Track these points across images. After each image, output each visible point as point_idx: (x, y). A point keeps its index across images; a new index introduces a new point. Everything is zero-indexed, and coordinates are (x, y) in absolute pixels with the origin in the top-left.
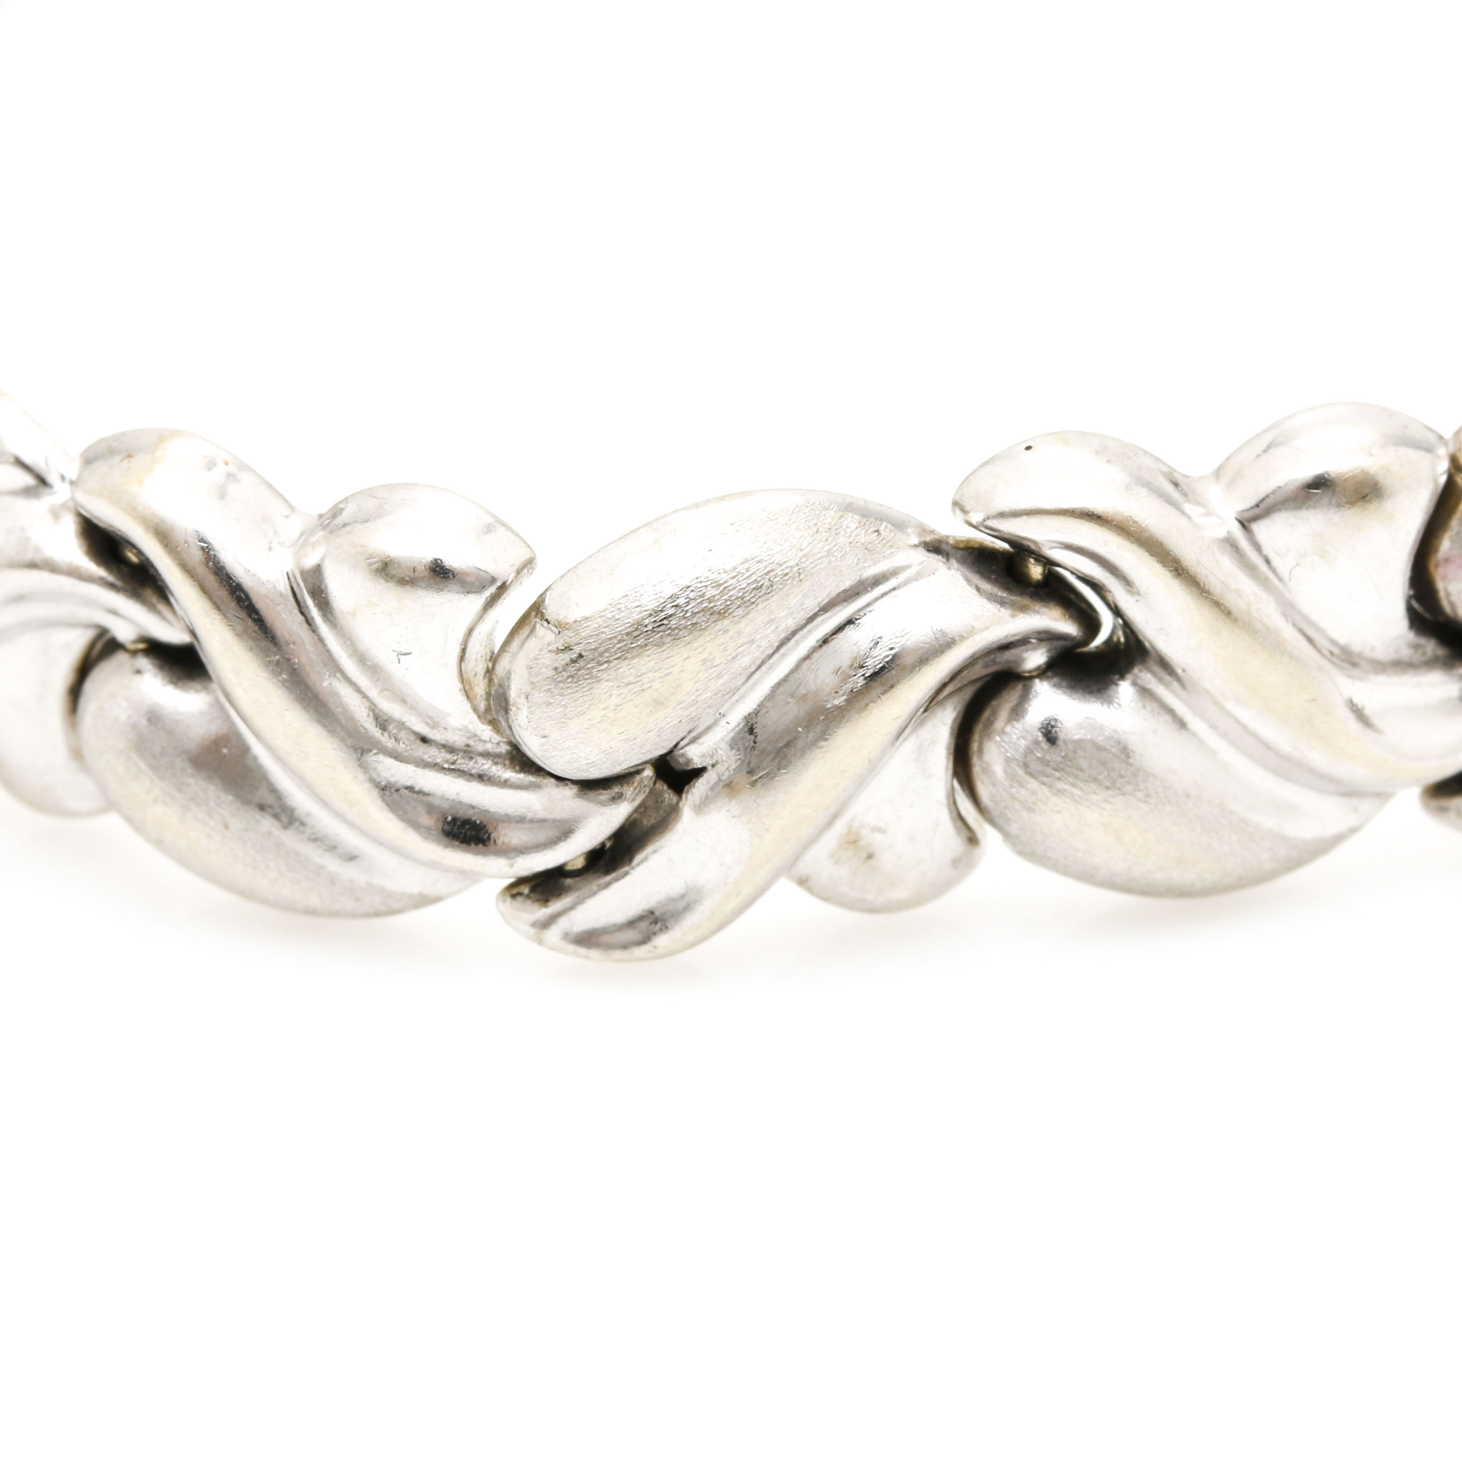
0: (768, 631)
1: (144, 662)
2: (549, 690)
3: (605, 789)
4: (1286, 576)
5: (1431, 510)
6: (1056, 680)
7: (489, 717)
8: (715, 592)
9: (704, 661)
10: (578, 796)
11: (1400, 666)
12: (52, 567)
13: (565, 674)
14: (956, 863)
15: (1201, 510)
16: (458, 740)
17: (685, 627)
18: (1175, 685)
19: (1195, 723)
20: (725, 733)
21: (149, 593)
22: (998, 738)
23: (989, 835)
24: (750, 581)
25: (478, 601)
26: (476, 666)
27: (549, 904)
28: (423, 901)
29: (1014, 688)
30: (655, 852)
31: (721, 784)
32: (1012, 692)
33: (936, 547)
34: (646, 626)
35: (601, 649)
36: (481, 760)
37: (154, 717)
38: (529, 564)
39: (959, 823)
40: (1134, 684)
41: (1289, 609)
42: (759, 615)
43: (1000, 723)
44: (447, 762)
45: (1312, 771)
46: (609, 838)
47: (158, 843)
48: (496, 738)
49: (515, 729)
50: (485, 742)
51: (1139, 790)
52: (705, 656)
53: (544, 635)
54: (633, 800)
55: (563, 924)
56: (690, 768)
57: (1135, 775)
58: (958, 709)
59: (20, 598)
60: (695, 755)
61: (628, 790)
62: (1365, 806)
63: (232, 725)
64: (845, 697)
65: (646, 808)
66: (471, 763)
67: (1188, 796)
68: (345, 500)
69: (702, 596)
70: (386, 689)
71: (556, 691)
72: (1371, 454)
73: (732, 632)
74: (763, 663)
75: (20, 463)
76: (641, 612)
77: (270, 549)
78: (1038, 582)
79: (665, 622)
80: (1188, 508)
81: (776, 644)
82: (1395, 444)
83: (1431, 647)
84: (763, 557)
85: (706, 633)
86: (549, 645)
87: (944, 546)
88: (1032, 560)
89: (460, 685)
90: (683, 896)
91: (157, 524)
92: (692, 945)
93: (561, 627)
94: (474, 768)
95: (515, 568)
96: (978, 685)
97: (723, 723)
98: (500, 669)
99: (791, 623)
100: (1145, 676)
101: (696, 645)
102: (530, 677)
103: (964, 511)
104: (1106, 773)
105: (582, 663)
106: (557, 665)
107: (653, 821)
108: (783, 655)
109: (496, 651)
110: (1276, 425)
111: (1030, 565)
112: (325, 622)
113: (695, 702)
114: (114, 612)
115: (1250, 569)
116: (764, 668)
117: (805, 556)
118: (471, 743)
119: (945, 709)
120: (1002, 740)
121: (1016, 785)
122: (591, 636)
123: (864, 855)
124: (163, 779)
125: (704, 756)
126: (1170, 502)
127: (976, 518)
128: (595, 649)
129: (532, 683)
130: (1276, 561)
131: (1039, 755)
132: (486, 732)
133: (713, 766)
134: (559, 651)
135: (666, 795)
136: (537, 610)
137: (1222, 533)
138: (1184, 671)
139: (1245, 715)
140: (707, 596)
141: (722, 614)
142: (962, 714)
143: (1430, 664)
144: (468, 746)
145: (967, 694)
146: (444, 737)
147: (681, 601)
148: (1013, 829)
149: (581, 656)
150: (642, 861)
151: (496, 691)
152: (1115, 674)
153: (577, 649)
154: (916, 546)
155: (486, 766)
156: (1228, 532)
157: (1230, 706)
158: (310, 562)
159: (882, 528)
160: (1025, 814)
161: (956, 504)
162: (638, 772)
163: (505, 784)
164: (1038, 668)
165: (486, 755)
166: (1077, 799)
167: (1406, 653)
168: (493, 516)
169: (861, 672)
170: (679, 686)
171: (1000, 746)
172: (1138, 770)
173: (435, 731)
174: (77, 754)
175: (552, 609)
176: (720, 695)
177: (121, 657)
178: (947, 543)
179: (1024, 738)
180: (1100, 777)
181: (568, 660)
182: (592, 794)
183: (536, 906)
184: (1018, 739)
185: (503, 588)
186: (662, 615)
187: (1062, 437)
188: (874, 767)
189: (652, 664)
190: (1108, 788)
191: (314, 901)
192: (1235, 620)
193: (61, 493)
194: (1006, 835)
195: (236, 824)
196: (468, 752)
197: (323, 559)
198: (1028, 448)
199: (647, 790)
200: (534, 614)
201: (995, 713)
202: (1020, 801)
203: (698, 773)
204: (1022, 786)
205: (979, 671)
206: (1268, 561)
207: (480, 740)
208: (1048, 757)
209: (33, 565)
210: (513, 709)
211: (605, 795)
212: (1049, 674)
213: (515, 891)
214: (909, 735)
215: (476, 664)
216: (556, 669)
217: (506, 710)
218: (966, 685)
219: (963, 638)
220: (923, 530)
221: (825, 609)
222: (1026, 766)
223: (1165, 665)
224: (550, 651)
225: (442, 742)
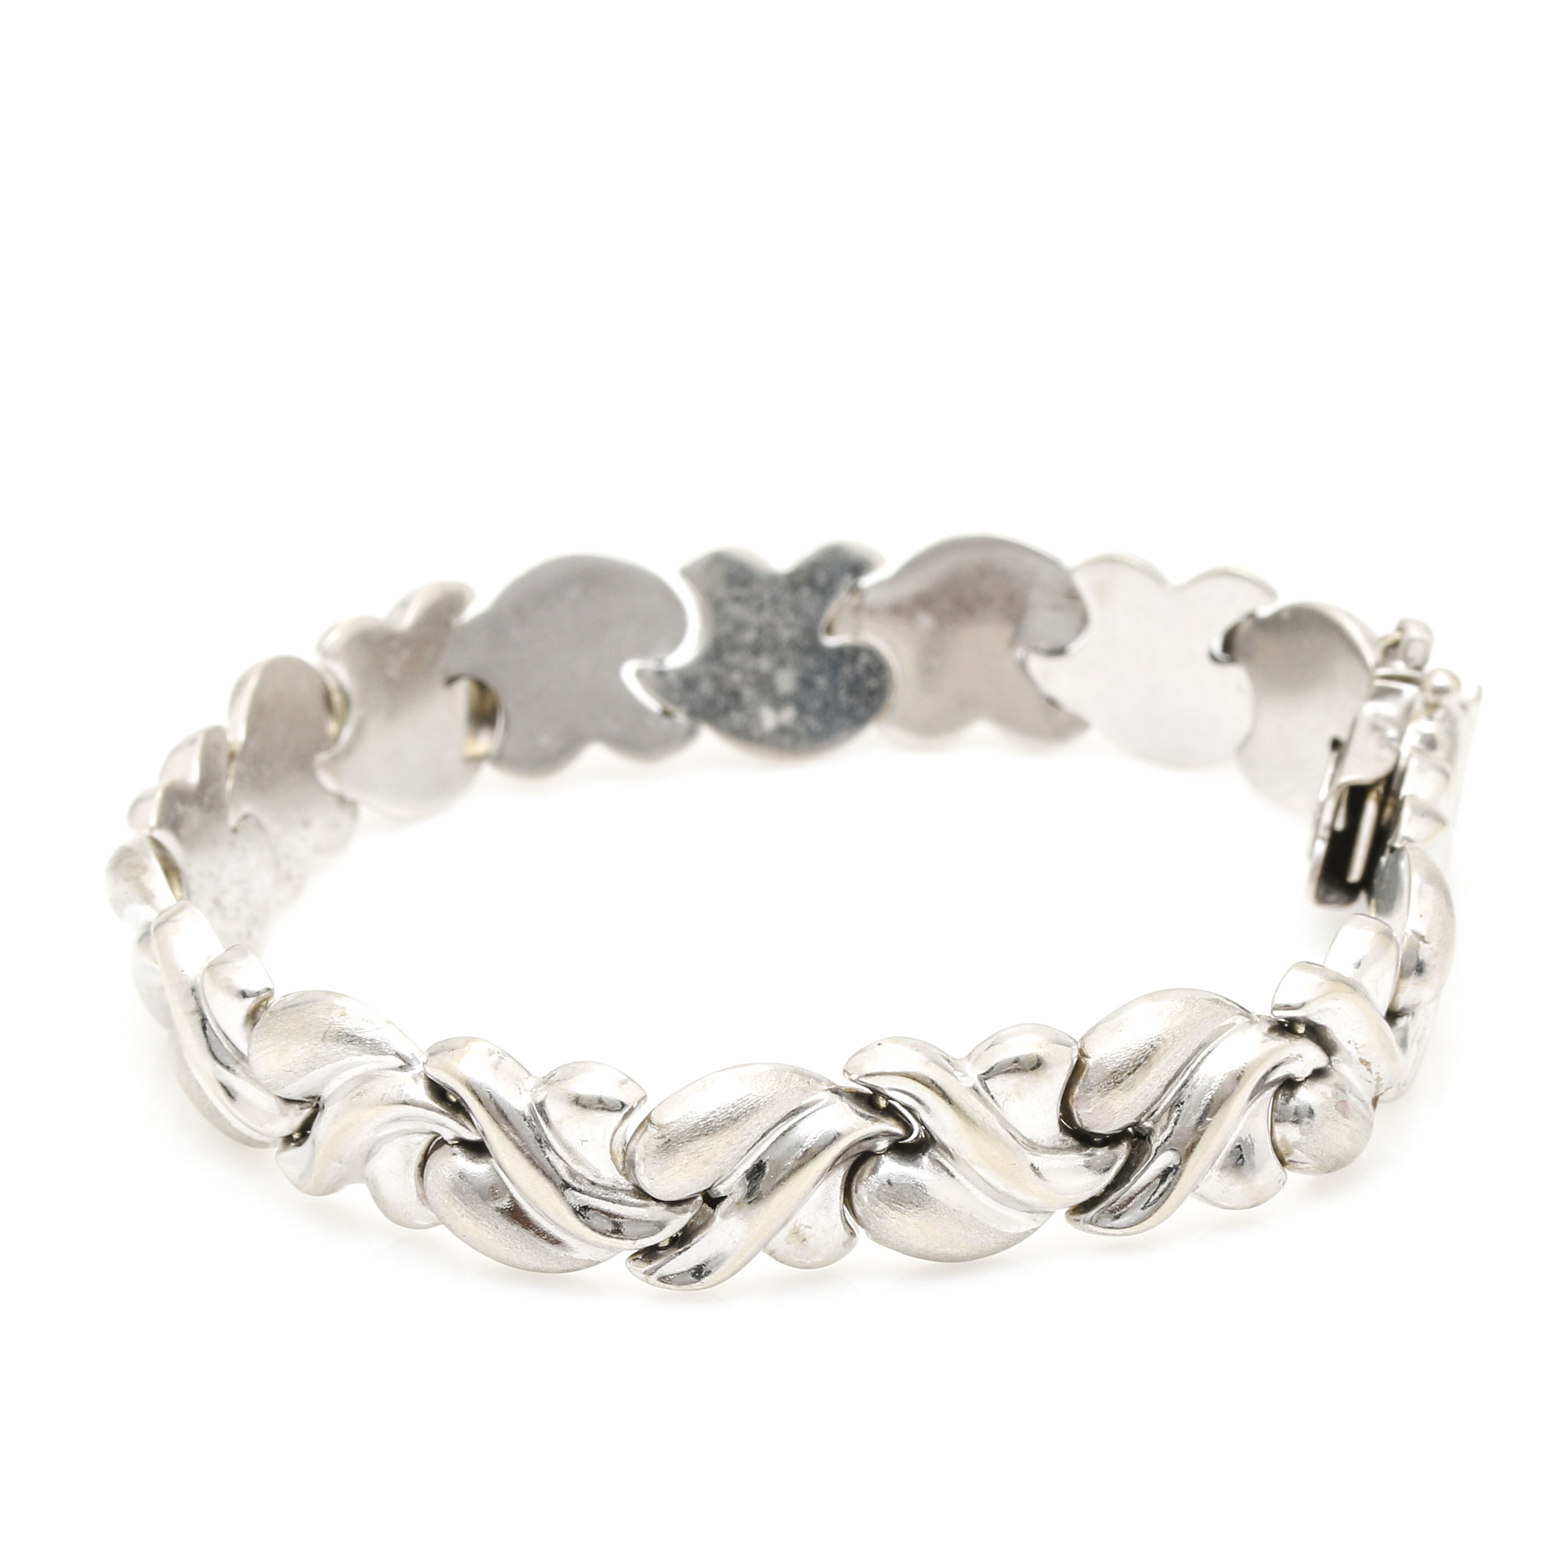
0: (757, 1129)
1: (456, 1149)
2: (655, 1157)
3: (679, 1206)
4: (1001, 1106)
5: (1070, 1075)
6: (892, 1155)
7: (624, 1173)
8: (733, 1110)
9: (728, 1142)
10: (667, 1209)
11: (1055, 1150)
12: (415, 1104)
13: (662, 1149)
14: (845, 1244)
15: (961, 1074)
16: (609, 1184)
17: (719, 1127)
18: (949, 1158)
19: (959, 1176)
20: (736, 1179)
21: (461, 1117)
22: (865, 1183)
23: (860, 1232)
24: (749, 1104)
25: (621, 1115)
26: (618, 1147)
27: (652, 1263)
28: (591, 1263)
29: (872, 1159)
30: (702, 1237)
31: (734, 1204)
32: (871, 1161)
33: (836, 1091)
34: (700, 1126)
35: (679, 1137)
36: (620, 1193)
37: (462, 1176)
38: (644, 1098)
39: (846, 1225)
40: (929, 1157)
41: (1004, 1122)
42: (753, 1121)
43: (865, 1176)
44: (604, 1194)
45: (1014, 1199)
46: (680, 1231)
47: (462, 1237)
48: (627, 1183)
49: (638, 1175)
50: (622, 1184)
51: (932, 1208)
52: (728, 1140)
53: (652, 1130)
54: (693, 1211)
55: (660, 1272)
56: (720, 1196)
57: (929, 1200)
58: (846, 1169)
59: (398, 1119)
60: (721, 1190)
61: (691, 1207)
62: (1040, 1218)
63: (501, 1178)
64: (793, 1161)
65: (698, 1216)
66: (615, 1195)
67: (955, 1211)
68: (556, 1069)
69: (727, 1111)
70: (575, 1159)
71: (657, 1157)
72: (1041, 1047)
73: (741, 1129)
74: (755, 1144)
75: (397, 1055)
76: (698, 1119)
77: (520, 1093)
78: (884, 1108)
79: (709, 1124)
80: (956, 1073)
81: (761, 1135)
82: (1052, 1043)
83: (1070, 1141)
84: (756, 1093)
85: (729, 1129)
86: (654, 1135)
87: (840, 1091)
88: (881, 1098)
89: (610, 1157)
90: (716, 1258)
91: (467, 1081)
92: (720, 1282)
93: (660, 1127)
94: (616, 1197)
95: (637, 1100)
96: (856, 1158)
97: (735, 1174)
98: (630, 1148)
99: (768, 1125)
100: (933, 1152)
101: (724, 1135)
102: (645, 1150)
103: (849, 1074)
104: (916, 1199)
105: (670, 1143)
106: (658, 1144)
107: (701, 1223)
108: (764, 1142)
109: (627, 1142)
110: (997, 1034)
111: (880, 1100)
112: (547, 1127)
113: (723, 1163)
114: (443, 1125)
115: (985, 1102)
116: (755, 1147)
117: (775, 1093)
118: (615, 1185)
119: (840, 1169)
120: (867, 1184)
121: (873, 1205)
122: (674, 1131)
123: (802, 1239)
124: (466, 1205)
125: (726, 1190)
126: (946, 1069)
127: (854, 1077)
128: (677, 1137)
129: (646, 1153)
130: (996, 1098)
131: (884, 1190)
132: (622, 1180)
133: (731, 1195)
134: (659, 1138)
135: (708, 1210)
136: (648, 1120)
137: (971, 1084)
138: (953, 1150)
139: (982, 1172)
140: (729, 1111)
141: (736, 1120)
142: (847, 1172)
143: (1070, 1149)
144: (614, 1186)
145: (850, 1162)
146: (602, 1182)
147: (717, 1114)
148: (872, 1227)
149: (669, 1140)
150: (696, 1242)
151: (629, 1159)
152: (920, 1153)
153: (668, 1137)
154: (826, 1090)
155: (622, 1196)
156: (974, 1084)
157: (974, 1167)
158: (539, 1099)
159: (810, 1081)
160: (878, 1219)
161: (845, 1071)
162: (695, 1198)
163: (632, 1205)
164: (884, 1150)
165: (622, 1190)
166: (903, 1212)
167: (1058, 1144)
168: (627, 1076)
169: (801, 1149)
170: (716, 1155)
171: (866, 1187)
172: (932, 1198)
173: (598, 1180)
174: (423, 1197)
175: (655, 1118)
176: (735, 1159)
177: (446, 1147)
178: (841, 1089)
179: (877, 1183)
180: (914, 1201)
181: (663, 1142)
182: (673, 1209)
183: (645, 1264)
184: (875, 1183)
185: (632, 1109)
186: (708, 1120)
187: (895, 1040)
188: (806, 1196)
189: (703, 1143)
190: (917, 1206)
191: (538, 1264)
192: (977, 1126)
193: (418, 1068)
194: (868, 1230)
195: (502, 1227)
196: (614, 1189)
197: (545, 1097)
198: (879, 1044)
199: (699, 1207)
200: (646, 1121)
201: (863, 1171)
202: (875, 1213)
203: (723, 1198)
204: (876, 1205)
205: (857, 1150)
206: (992, 1097)
207: (620, 1184)
208: (889, 1192)
209: (405, 1103)
210: (637, 1166)
211: (679, 1209)
212: (889, 1152)
213: (635, 1257)
214: (823, 1181)
215: (618, 1148)
216: (658, 1146)
217: (634, 1167)
218: (850, 1158)
219: (849, 1133)
220: (830, 1083)
221: (784, 1119)
222: (878, 1196)
223: (946, 1149)
224: (655, 1138)
225: (602, 1185)
